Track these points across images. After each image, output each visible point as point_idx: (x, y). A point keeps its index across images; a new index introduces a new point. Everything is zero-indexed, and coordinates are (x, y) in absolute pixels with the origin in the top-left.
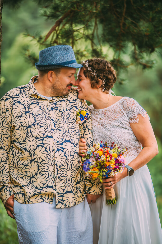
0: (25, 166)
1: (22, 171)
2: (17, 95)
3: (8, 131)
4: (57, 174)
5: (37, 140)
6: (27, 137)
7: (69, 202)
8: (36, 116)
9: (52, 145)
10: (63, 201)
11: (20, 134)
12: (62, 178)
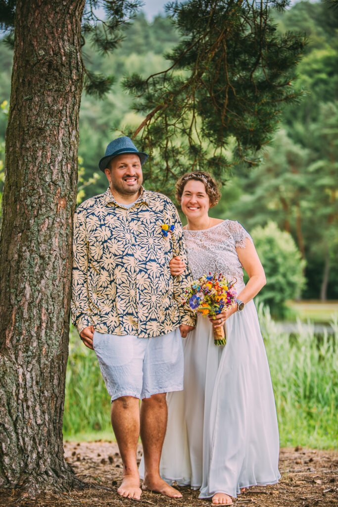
0: (104, 288)
1: (103, 294)
2: (91, 207)
3: (83, 249)
4: (140, 299)
5: (116, 258)
6: (104, 253)
7: (153, 331)
8: (114, 229)
9: (133, 265)
10: (147, 330)
11: (96, 251)
12: (145, 304)
